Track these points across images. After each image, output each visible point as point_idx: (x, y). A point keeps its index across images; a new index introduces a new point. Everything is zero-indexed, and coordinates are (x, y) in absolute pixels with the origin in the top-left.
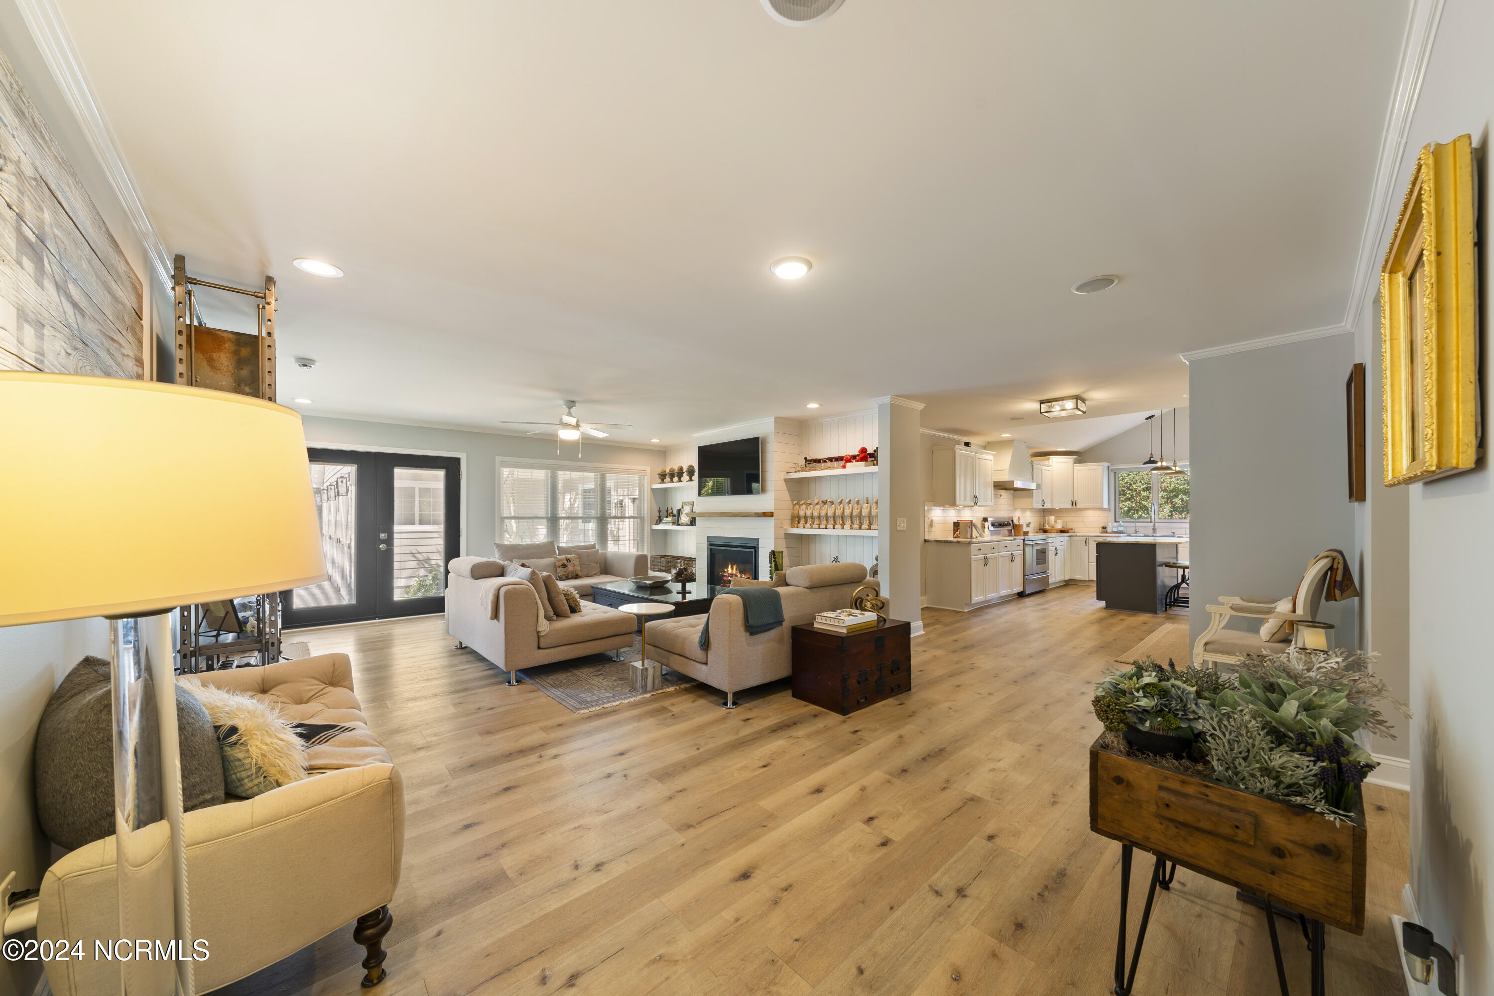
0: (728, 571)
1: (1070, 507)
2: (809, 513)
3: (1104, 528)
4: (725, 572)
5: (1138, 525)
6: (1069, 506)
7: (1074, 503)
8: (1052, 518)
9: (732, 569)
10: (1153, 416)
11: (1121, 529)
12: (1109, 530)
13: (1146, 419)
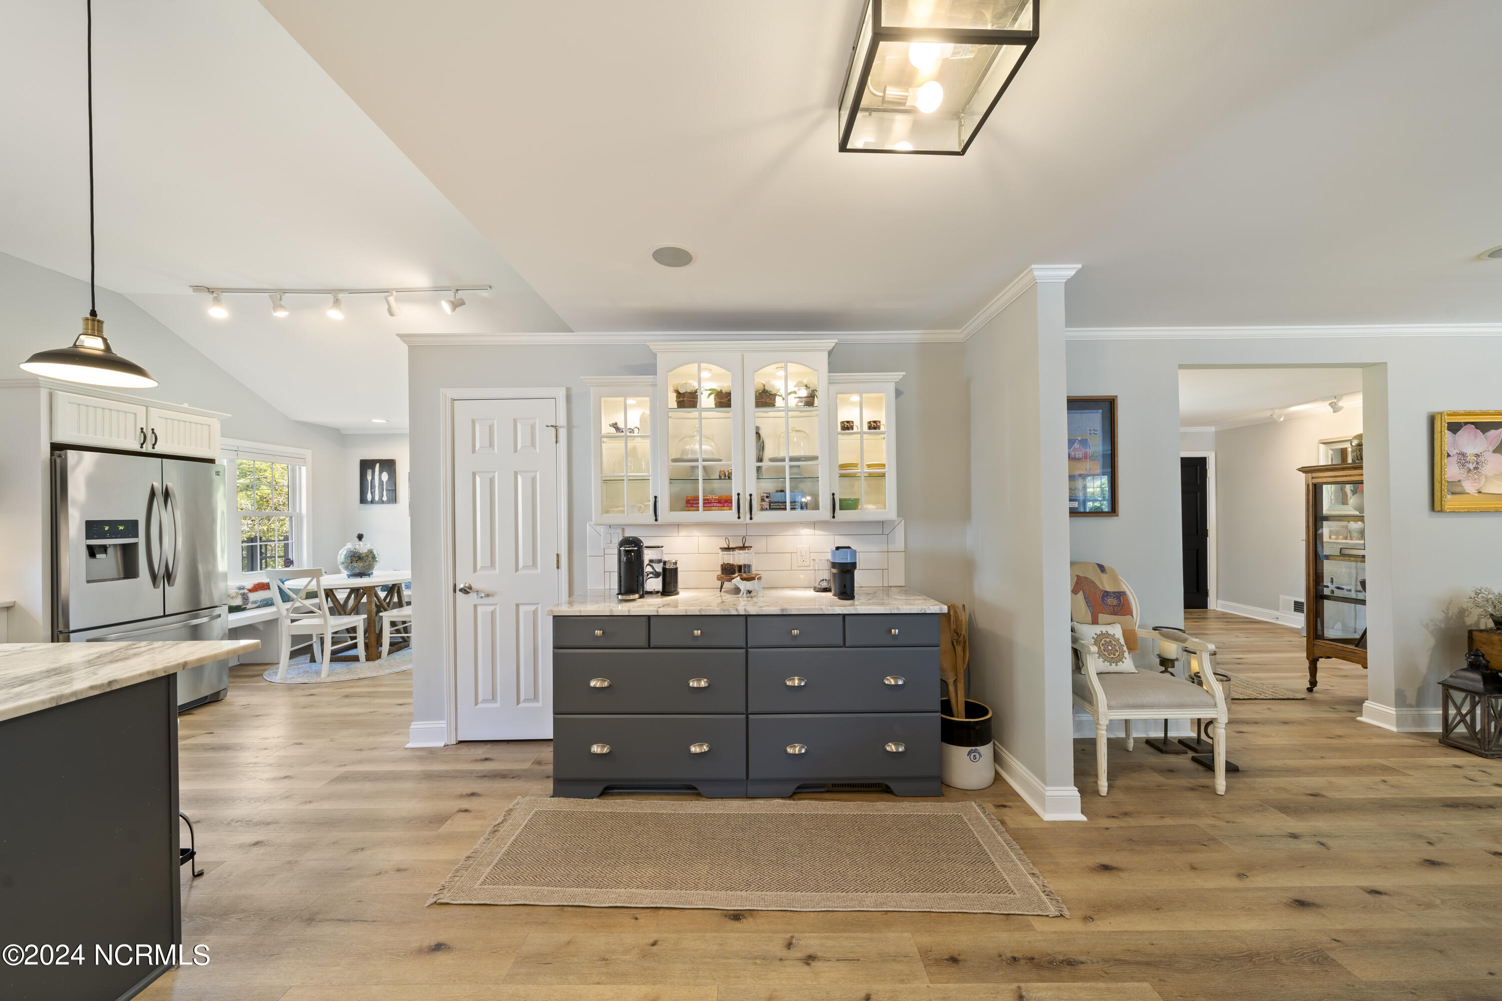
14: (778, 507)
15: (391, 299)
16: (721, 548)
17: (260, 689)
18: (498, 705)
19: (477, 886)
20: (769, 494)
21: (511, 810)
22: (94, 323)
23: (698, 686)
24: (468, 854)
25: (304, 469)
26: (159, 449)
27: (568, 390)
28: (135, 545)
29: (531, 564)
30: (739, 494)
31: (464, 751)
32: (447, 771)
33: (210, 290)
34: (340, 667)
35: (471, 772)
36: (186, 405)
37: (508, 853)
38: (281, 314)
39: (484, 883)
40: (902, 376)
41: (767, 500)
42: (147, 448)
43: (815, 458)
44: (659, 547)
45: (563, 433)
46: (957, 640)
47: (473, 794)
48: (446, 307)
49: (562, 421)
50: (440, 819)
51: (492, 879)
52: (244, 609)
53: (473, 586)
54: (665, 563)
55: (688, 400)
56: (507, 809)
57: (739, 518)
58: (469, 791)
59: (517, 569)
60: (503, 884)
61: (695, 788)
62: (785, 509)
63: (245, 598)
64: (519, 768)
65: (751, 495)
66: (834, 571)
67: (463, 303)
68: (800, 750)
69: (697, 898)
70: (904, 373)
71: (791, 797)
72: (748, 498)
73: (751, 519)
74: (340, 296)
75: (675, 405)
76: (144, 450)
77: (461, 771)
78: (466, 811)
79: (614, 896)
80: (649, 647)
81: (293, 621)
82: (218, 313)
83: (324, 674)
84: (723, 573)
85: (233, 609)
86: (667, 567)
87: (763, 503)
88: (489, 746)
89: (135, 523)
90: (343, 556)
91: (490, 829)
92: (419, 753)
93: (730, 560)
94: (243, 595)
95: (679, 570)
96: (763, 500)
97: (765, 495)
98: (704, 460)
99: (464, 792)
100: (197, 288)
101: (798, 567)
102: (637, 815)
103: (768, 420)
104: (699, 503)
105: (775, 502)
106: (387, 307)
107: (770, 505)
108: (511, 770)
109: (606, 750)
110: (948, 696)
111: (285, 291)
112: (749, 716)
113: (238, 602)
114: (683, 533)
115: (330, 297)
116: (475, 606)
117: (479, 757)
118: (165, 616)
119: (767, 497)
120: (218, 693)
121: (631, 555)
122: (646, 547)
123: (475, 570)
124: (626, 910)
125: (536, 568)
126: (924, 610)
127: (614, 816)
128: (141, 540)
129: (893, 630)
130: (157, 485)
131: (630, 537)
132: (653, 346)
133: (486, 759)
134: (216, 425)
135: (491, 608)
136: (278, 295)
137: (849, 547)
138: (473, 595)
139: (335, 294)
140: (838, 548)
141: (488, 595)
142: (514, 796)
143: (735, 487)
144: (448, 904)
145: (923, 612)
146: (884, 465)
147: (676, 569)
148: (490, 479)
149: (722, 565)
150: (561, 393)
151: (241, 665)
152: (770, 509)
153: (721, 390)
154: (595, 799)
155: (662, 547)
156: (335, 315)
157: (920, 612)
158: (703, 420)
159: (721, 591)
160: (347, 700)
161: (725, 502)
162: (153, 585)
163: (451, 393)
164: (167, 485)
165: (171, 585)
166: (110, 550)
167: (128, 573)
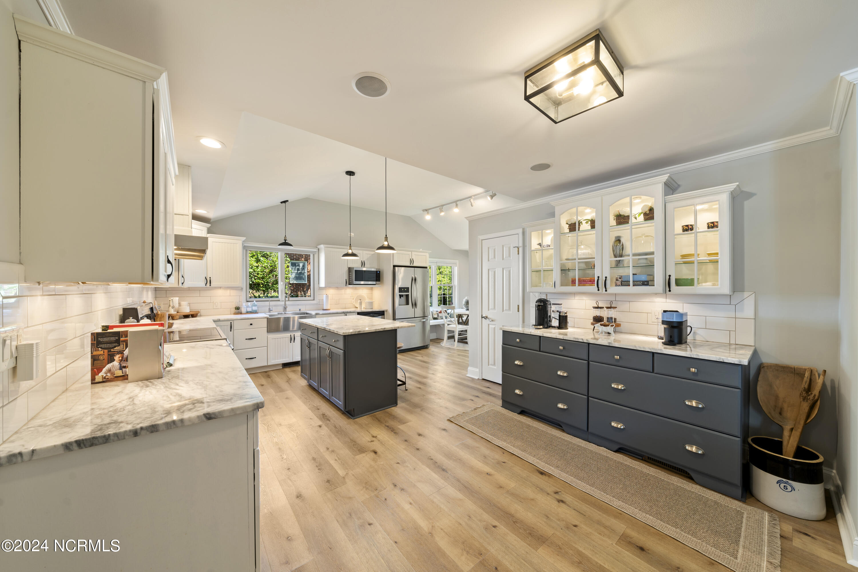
1: (204, 285)
3: (238, 308)
5: (272, 303)
6: (202, 284)
7: (208, 281)
8: (176, 300)
10: (287, 201)
11: (255, 308)
12: (243, 310)
13: (282, 202)
14: (627, 284)
15: (472, 200)
16: (593, 307)
17: (438, 347)
18: (495, 368)
19: (462, 421)
20: (621, 276)
21: (484, 405)
22: (386, 238)
23: (563, 375)
24: (464, 411)
25: (456, 267)
26: (415, 265)
27: (523, 229)
28: (408, 295)
29: (508, 309)
30: (598, 277)
31: (484, 383)
32: (474, 387)
33: (426, 210)
34: (461, 345)
35: (481, 390)
36: (421, 250)
37: (476, 416)
38: (442, 214)
39: (464, 421)
40: (736, 186)
41: (620, 280)
42: (412, 265)
43: (652, 253)
44: (559, 304)
45: (521, 250)
46: (805, 397)
47: (477, 396)
48: (489, 198)
49: (521, 244)
50: (463, 399)
51: (467, 421)
52: (438, 319)
53: (488, 316)
54: (560, 312)
55: (573, 228)
56: (483, 404)
57: (598, 290)
58: (477, 395)
59: (503, 311)
60: (469, 424)
61: (561, 427)
62: (629, 285)
63: (438, 315)
64: (498, 394)
65: (606, 277)
66: (665, 326)
67: (496, 195)
68: (621, 426)
69: (531, 459)
70: (738, 183)
71: (616, 451)
72: (604, 279)
73: (606, 291)
74: (458, 203)
75: (568, 231)
76: (411, 266)
77: (478, 388)
78: (472, 400)
79: (501, 443)
80: (540, 351)
81: (448, 325)
82: (428, 217)
83: (455, 346)
84: (594, 321)
85: (435, 319)
86: (561, 315)
87: (617, 282)
88: (492, 384)
89: (408, 288)
90: (464, 302)
91: (475, 408)
92: (469, 379)
93: (598, 314)
94: (437, 314)
95: (568, 317)
96: (617, 280)
97: (619, 277)
98: (579, 259)
99: (475, 395)
100: (424, 210)
101: (652, 322)
102: (529, 426)
103: (624, 231)
104: (576, 282)
105: (625, 281)
106: (470, 203)
107: (621, 283)
108: (494, 394)
109: (521, 393)
110: (781, 438)
111: (443, 205)
112: (589, 398)
113: (436, 316)
114: (577, 297)
115: (455, 204)
116: (489, 325)
117: (486, 386)
118: (415, 318)
119: (620, 278)
120: (427, 345)
121: (540, 307)
122: (553, 304)
123: (489, 310)
124: (502, 449)
125: (510, 311)
126: (722, 359)
127: (519, 421)
128: (410, 293)
129: (691, 369)
130: (413, 276)
131: (542, 299)
132: (553, 204)
133: (488, 387)
134: (428, 255)
135: (494, 326)
136: (441, 207)
137: (677, 311)
138: (488, 320)
139: (456, 203)
140: (665, 311)
141: (493, 321)
142: (488, 401)
143: (597, 273)
144: (452, 422)
145: (721, 360)
146: (717, 254)
147: (566, 316)
148: (494, 272)
149: (593, 317)
150: (520, 231)
151: (437, 339)
152: (622, 285)
153: (592, 219)
154: (516, 414)
155: (561, 304)
156: (456, 210)
157: (718, 360)
158: (579, 237)
159: (593, 331)
160: (458, 356)
161: (591, 282)
162: (413, 308)
163: (481, 237)
164: (416, 276)
165: (416, 308)
166: (404, 296)
167: (407, 303)
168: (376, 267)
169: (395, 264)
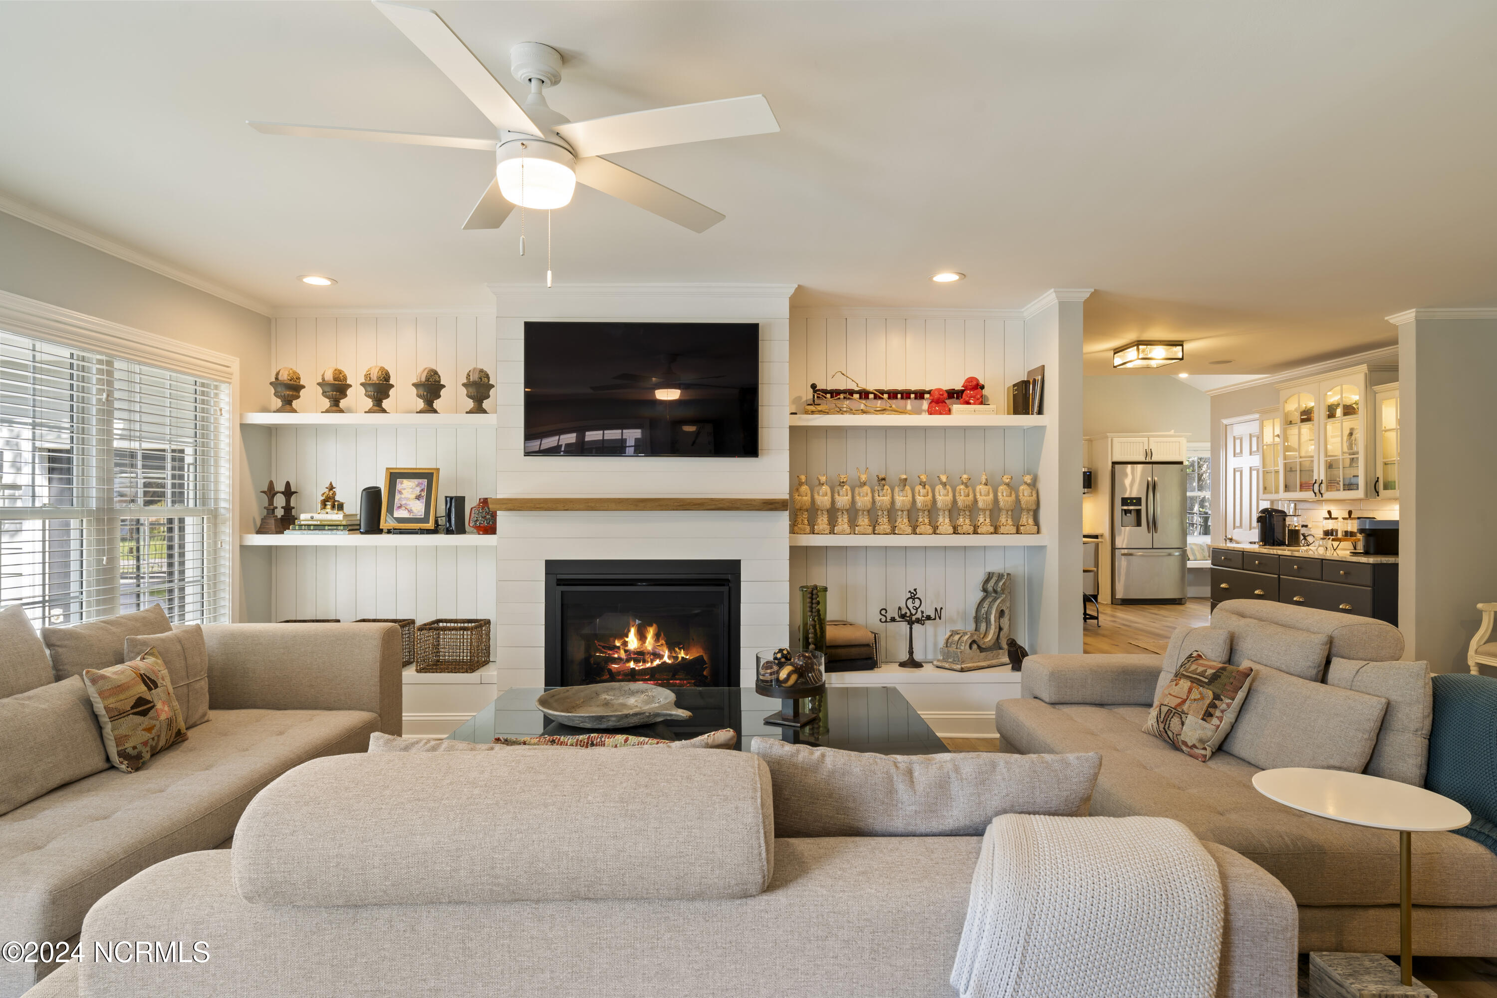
0: (625, 644)
2: (843, 500)
4: (616, 649)
9: (642, 637)
16: (1324, 518)
26: (1154, 459)
28: (1141, 509)
30: (1316, 480)
36: (1172, 432)
42: (1148, 459)
53: (1234, 538)
57: (1316, 496)
65: (1322, 481)
73: (1322, 496)
76: (1147, 461)
80: (1243, 570)
84: (1324, 535)
86: (1290, 528)
89: (1141, 498)
98: (1300, 458)
118: (1153, 548)
120: (1180, 599)
121: (1262, 519)
128: (1143, 507)
130: (1150, 479)
134: (1183, 441)
138: (1233, 542)
143: (1315, 475)
147: (1297, 530)
148: (1241, 472)
162: (1149, 532)
163: (1225, 422)
164: (1156, 479)
165: (1156, 532)
166: (1132, 512)
167: (1139, 524)
168: (1086, 465)
169: (1116, 459)
